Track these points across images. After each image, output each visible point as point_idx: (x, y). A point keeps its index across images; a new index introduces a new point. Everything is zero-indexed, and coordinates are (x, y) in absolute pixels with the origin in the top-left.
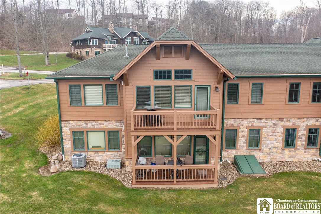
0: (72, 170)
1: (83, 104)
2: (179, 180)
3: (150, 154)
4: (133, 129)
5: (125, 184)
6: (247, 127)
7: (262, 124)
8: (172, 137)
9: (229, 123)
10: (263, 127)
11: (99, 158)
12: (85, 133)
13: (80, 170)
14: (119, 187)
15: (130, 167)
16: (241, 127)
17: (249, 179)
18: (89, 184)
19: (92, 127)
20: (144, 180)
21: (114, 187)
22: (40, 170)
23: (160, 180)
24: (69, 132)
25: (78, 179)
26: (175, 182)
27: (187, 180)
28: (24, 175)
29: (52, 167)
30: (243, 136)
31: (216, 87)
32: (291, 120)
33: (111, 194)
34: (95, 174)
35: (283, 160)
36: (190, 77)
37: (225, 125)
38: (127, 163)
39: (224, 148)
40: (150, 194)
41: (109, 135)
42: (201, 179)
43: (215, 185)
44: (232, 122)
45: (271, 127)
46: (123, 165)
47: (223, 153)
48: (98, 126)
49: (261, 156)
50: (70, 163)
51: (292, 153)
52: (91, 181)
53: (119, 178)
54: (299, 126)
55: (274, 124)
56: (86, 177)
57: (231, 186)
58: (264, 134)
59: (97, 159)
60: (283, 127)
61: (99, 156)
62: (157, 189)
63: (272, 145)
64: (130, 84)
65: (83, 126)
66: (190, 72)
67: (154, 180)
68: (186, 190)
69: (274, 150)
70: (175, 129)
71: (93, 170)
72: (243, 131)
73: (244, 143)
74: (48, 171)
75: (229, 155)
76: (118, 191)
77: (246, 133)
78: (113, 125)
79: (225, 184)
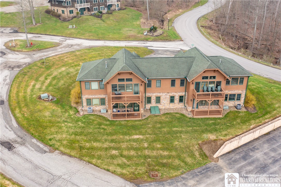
0: (88, 114)
1: (91, 89)
2: (128, 117)
3: (117, 107)
4: (111, 101)
5: (109, 119)
6: (155, 96)
7: (161, 95)
8: (125, 103)
9: (148, 95)
10: (161, 96)
11: (98, 108)
12: (91, 99)
13: (91, 114)
14: (107, 120)
15: (110, 112)
16: (153, 96)
17: (153, 116)
18: (96, 119)
19: (94, 97)
20: (115, 117)
21: (105, 120)
22: (77, 114)
23: (121, 117)
24: (85, 99)
25: (92, 117)
26: (126, 118)
27: (131, 117)
28: (72, 117)
29: (81, 113)
30: (154, 99)
31: (141, 84)
32: (172, 93)
33: (105, 122)
34: (98, 115)
35: (170, 108)
36: (132, 81)
37: (146, 95)
38: (109, 111)
39: (146, 104)
40: (118, 122)
41: (101, 100)
42: (135, 117)
43: (140, 119)
44: (149, 94)
45: (164, 96)
46: (107, 111)
47: (146, 106)
48: (96, 97)
49: (160, 106)
50: (86, 111)
51: (173, 105)
52: (97, 118)
53: (106, 116)
54: (176, 95)
55: (166, 95)
56: (94, 117)
57: (146, 118)
58: (162, 98)
59: (96, 109)
60: (169, 95)
61: (97, 108)
62: (120, 120)
63: (165, 102)
64: (109, 84)
65: (90, 97)
66: (131, 79)
67: (119, 117)
68: (130, 120)
69: (166, 104)
70: (126, 101)
71: (96, 114)
72: (153, 98)
73: (154, 102)
74: (80, 114)
75: (148, 106)
76: (107, 121)
77: (155, 98)
78: (103, 96)
79: (144, 118)
